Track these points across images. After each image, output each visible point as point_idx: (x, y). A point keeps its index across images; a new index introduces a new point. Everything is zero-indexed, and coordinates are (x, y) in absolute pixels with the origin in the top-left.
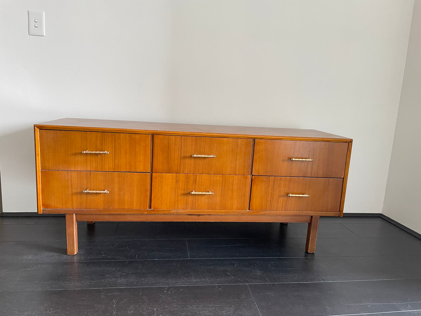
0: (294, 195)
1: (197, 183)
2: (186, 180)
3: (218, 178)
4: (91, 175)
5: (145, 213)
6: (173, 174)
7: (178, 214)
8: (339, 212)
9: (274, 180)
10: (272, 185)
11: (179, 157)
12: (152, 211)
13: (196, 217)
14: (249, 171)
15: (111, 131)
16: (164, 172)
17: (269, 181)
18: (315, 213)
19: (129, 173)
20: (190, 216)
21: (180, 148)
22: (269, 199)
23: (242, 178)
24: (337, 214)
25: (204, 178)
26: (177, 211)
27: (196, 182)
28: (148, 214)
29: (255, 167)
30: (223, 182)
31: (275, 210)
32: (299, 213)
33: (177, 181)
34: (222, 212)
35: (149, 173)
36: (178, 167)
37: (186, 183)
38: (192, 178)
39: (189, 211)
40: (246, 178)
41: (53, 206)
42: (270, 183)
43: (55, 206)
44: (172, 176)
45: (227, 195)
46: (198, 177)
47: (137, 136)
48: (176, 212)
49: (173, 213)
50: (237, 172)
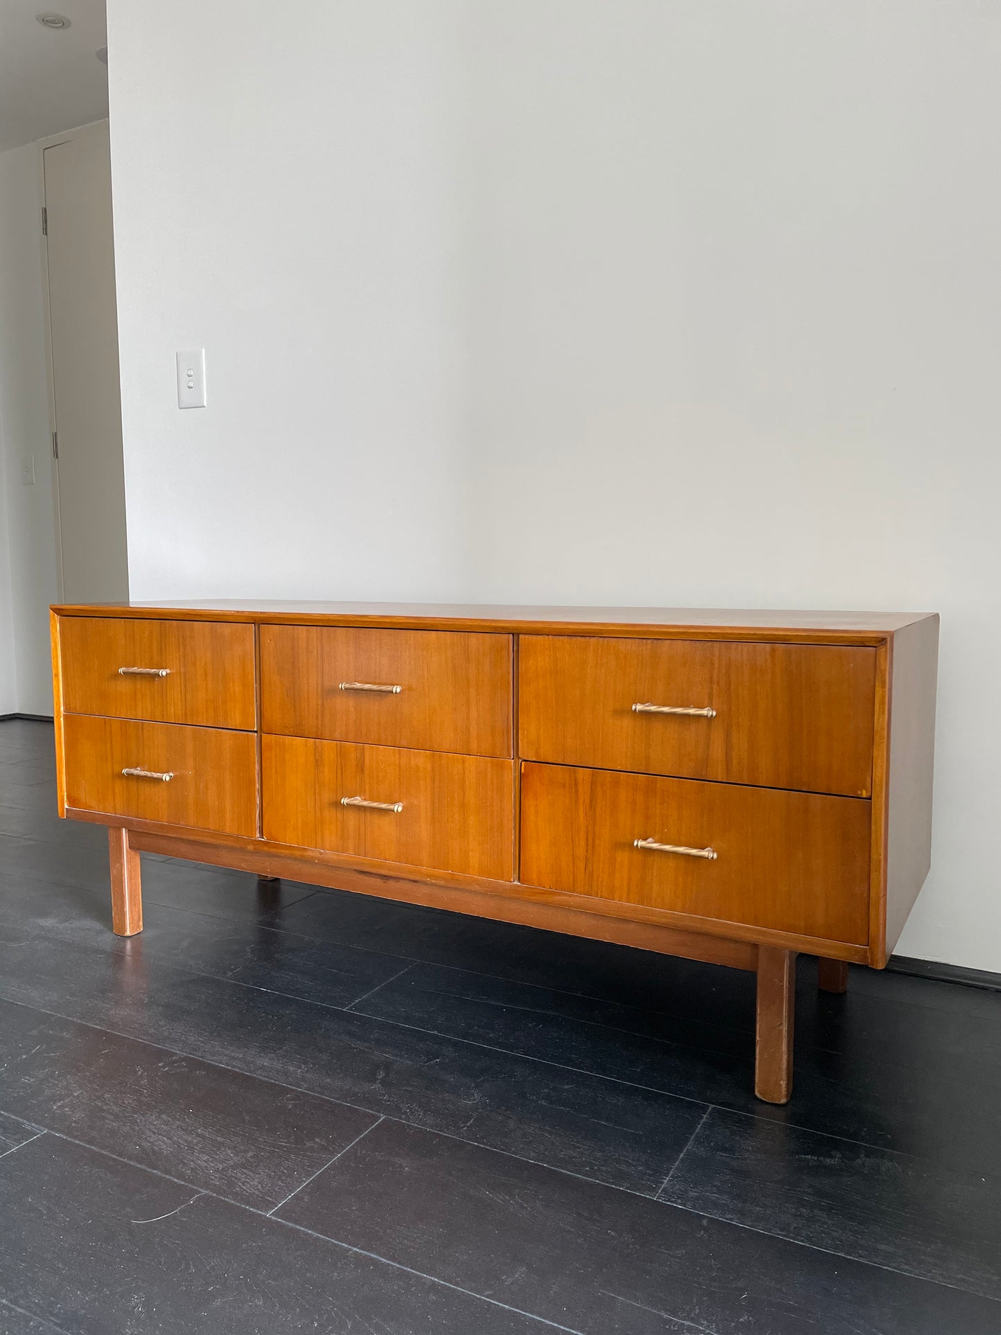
0: (668, 848)
1: (367, 772)
2: (339, 762)
3: (420, 760)
4: (145, 731)
5: (250, 848)
6: (306, 741)
7: (325, 864)
8: (867, 947)
9: (593, 784)
10: (588, 802)
11: (319, 690)
12: (266, 843)
13: (379, 882)
14: (509, 746)
15: (171, 616)
16: (287, 733)
17: (576, 785)
18: (760, 932)
19: (214, 729)
20: (362, 877)
21: (319, 662)
22: (580, 852)
23: (489, 765)
24: (857, 950)
25: (381, 757)
26: (321, 853)
27: (362, 770)
28: (256, 852)
29: (526, 732)
30: (434, 775)
31: (604, 894)
32: (696, 920)
33: (317, 761)
34: (436, 877)
35: (256, 732)
36: (317, 719)
37: (339, 771)
38: (353, 755)
39: (349, 856)
40: (501, 766)
41: (84, 801)
42: (581, 790)
43: (86, 803)
44: (306, 746)
45: (448, 821)
46: (367, 754)
47: (226, 629)
48: (319, 855)
49: (312, 857)
50: (474, 746)
